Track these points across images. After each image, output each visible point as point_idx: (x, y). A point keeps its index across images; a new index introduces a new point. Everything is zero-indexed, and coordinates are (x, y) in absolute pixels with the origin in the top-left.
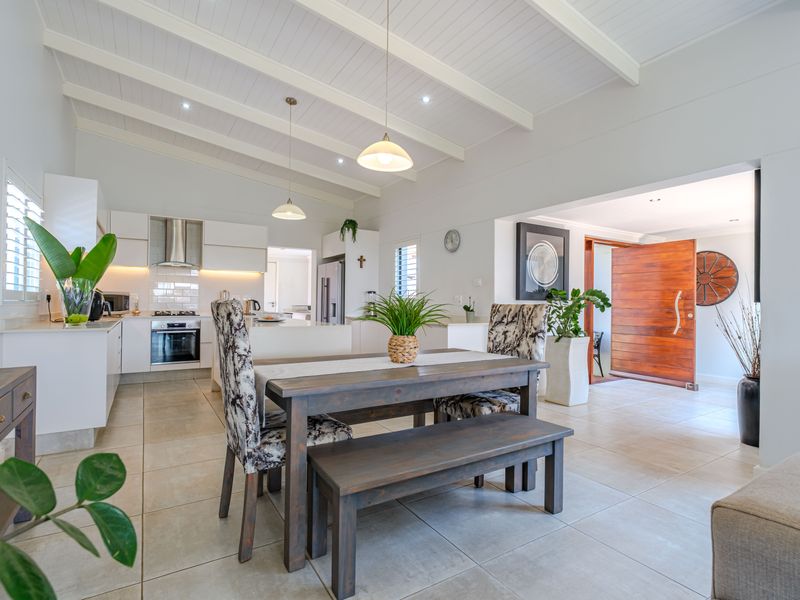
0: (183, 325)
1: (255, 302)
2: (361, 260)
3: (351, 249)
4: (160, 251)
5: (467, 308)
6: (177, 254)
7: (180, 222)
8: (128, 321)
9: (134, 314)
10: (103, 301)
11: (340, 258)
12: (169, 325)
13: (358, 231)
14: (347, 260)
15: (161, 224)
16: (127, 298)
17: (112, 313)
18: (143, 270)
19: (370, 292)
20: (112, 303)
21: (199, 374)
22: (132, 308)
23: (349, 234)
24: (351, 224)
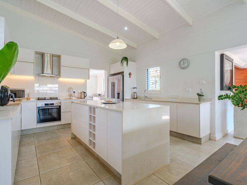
0: (53, 104)
1: (84, 93)
2: (130, 74)
3: (126, 69)
4: (40, 69)
5: (199, 95)
6: (48, 70)
7: (49, 55)
8: (24, 103)
9: (27, 99)
10: (9, 93)
11: (122, 73)
12: (46, 105)
13: (129, 62)
14: (125, 74)
15: (40, 56)
16: (23, 91)
17: (15, 99)
18: (31, 78)
19: (134, 88)
20: (15, 94)
21: (61, 127)
22: (26, 96)
23: (125, 63)
24: (126, 59)
